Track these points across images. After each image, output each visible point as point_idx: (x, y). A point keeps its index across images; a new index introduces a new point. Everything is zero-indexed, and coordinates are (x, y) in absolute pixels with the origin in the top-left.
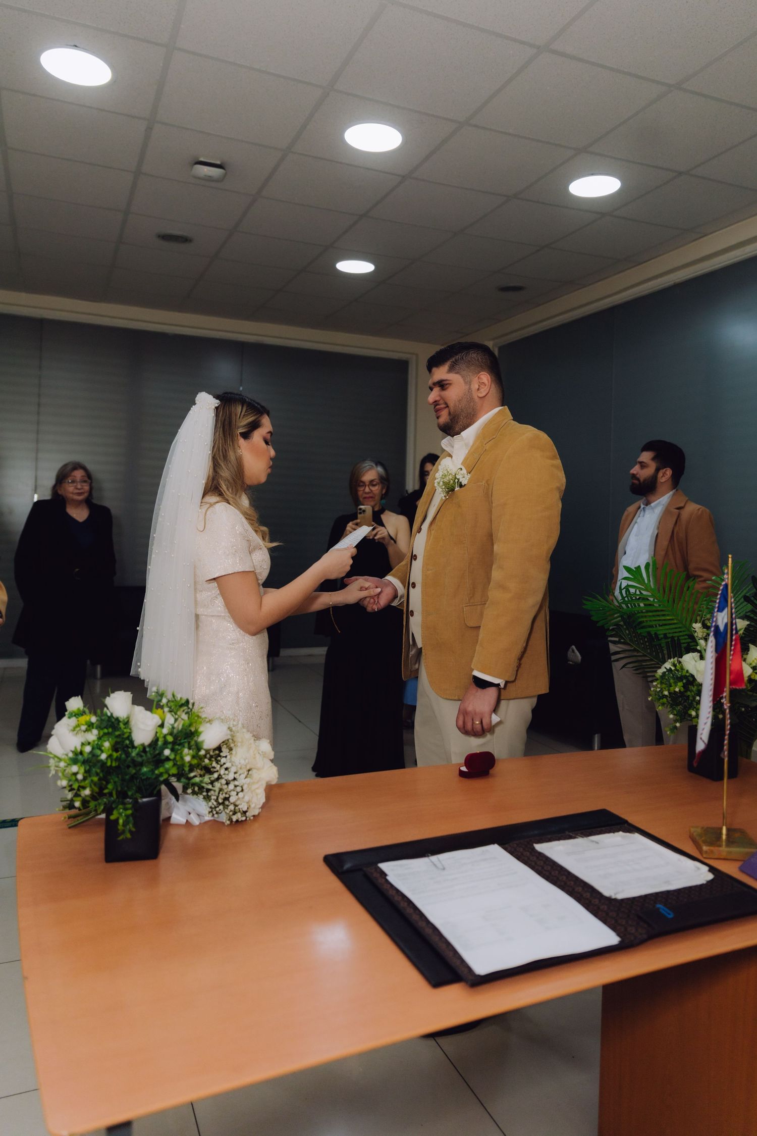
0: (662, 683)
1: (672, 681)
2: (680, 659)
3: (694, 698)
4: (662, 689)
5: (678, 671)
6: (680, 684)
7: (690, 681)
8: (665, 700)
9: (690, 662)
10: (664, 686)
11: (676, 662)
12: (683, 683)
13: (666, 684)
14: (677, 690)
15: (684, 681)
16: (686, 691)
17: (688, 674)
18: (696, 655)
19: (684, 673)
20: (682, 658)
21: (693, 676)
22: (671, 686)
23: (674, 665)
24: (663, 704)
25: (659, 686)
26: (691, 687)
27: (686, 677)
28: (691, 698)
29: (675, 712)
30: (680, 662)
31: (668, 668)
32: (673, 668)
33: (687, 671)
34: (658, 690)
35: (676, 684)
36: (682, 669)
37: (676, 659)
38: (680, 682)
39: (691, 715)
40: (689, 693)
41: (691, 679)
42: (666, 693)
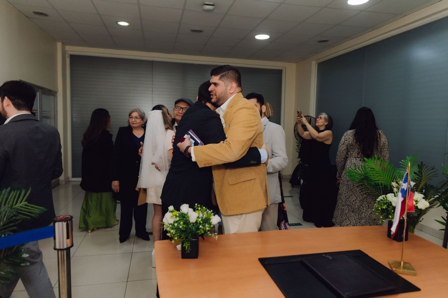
0: (378, 204)
1: (382, 204)
2: (386, 196)
3: (391, 210)
4: (378, 207)
5: (385, 200)
6: (386, 206)
7: (389, 204)
8: (379, 211)
9: (390, 197)
10: (379, 206)
11: (385, 197)
12: (387, 205)
13: (380, 205)
14: (384, 208)
15: (388, 204)
16: (388, 208)
17: (389, 202)
18: (393, 194)
19: (387, 201)
20: (386, 195)
21: (391, 202)
22: (382, 206)
23: (384, 198)
24: (378, 212)
25: (377, 205)
26: (390, 206)
27: (388, 203)
28: (390, 211)
29: (383, 216)
30: (386, 197)
31: (381, 199)
32: (383, 199)
33: (389, 201)
34: (377, 207)
35: (384, 205)
36: (387, 200)
37: (384, 195)
38: (385, 204)
39: (389, 217)
40: (389, 209)
41: (390, 204)
42: (380, 209)
